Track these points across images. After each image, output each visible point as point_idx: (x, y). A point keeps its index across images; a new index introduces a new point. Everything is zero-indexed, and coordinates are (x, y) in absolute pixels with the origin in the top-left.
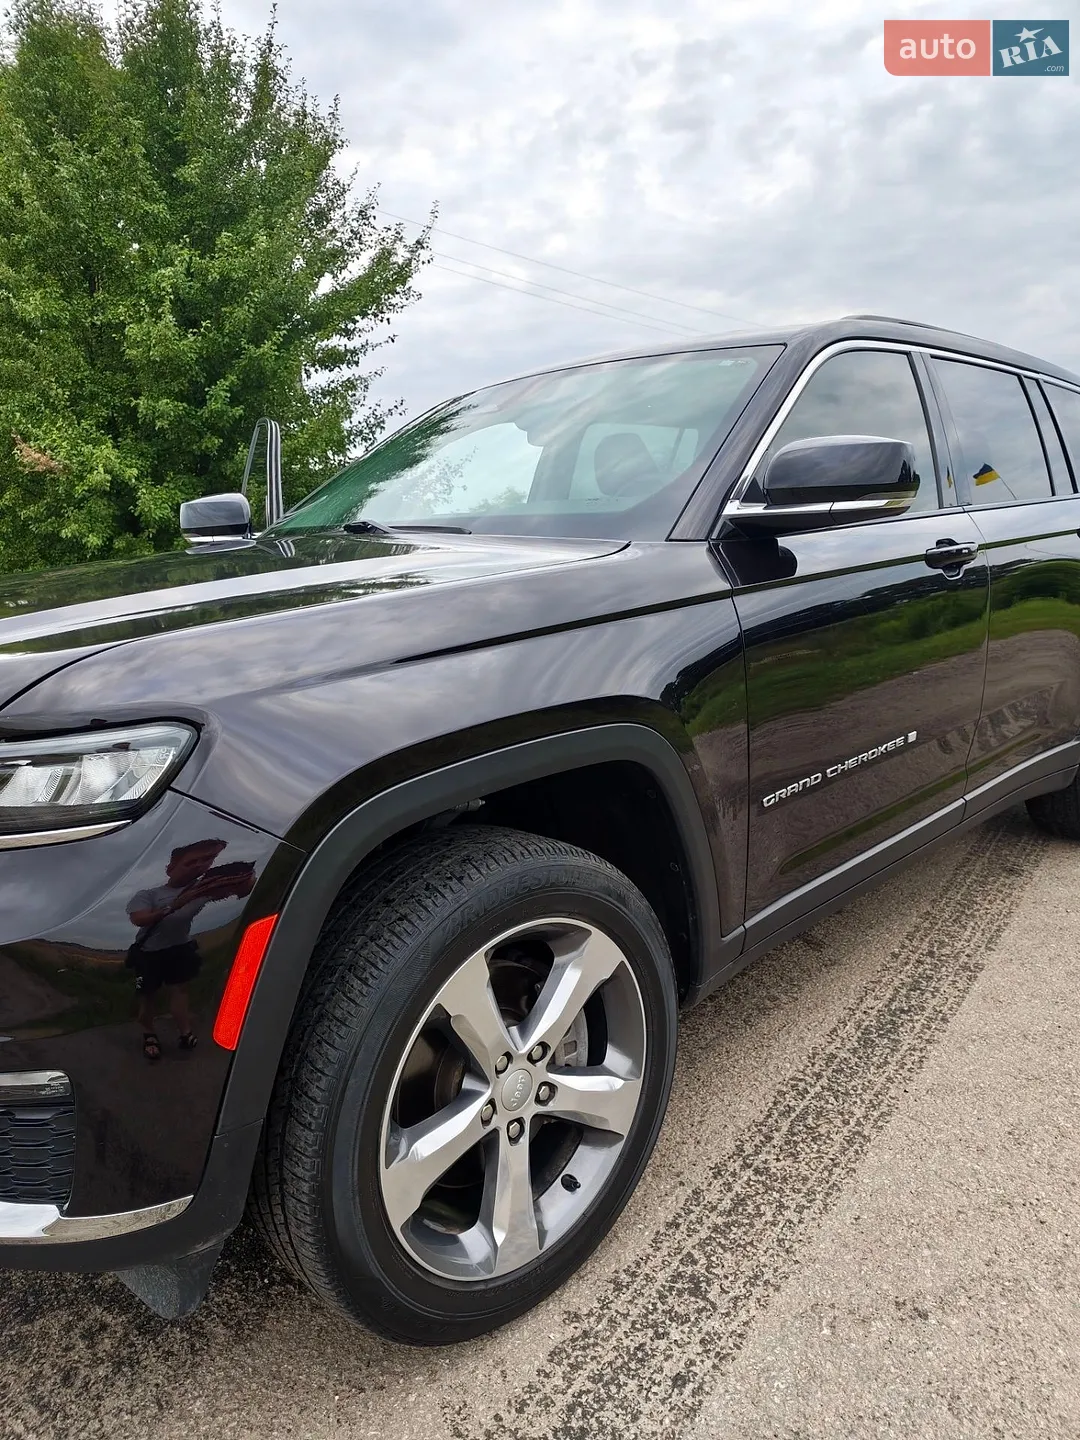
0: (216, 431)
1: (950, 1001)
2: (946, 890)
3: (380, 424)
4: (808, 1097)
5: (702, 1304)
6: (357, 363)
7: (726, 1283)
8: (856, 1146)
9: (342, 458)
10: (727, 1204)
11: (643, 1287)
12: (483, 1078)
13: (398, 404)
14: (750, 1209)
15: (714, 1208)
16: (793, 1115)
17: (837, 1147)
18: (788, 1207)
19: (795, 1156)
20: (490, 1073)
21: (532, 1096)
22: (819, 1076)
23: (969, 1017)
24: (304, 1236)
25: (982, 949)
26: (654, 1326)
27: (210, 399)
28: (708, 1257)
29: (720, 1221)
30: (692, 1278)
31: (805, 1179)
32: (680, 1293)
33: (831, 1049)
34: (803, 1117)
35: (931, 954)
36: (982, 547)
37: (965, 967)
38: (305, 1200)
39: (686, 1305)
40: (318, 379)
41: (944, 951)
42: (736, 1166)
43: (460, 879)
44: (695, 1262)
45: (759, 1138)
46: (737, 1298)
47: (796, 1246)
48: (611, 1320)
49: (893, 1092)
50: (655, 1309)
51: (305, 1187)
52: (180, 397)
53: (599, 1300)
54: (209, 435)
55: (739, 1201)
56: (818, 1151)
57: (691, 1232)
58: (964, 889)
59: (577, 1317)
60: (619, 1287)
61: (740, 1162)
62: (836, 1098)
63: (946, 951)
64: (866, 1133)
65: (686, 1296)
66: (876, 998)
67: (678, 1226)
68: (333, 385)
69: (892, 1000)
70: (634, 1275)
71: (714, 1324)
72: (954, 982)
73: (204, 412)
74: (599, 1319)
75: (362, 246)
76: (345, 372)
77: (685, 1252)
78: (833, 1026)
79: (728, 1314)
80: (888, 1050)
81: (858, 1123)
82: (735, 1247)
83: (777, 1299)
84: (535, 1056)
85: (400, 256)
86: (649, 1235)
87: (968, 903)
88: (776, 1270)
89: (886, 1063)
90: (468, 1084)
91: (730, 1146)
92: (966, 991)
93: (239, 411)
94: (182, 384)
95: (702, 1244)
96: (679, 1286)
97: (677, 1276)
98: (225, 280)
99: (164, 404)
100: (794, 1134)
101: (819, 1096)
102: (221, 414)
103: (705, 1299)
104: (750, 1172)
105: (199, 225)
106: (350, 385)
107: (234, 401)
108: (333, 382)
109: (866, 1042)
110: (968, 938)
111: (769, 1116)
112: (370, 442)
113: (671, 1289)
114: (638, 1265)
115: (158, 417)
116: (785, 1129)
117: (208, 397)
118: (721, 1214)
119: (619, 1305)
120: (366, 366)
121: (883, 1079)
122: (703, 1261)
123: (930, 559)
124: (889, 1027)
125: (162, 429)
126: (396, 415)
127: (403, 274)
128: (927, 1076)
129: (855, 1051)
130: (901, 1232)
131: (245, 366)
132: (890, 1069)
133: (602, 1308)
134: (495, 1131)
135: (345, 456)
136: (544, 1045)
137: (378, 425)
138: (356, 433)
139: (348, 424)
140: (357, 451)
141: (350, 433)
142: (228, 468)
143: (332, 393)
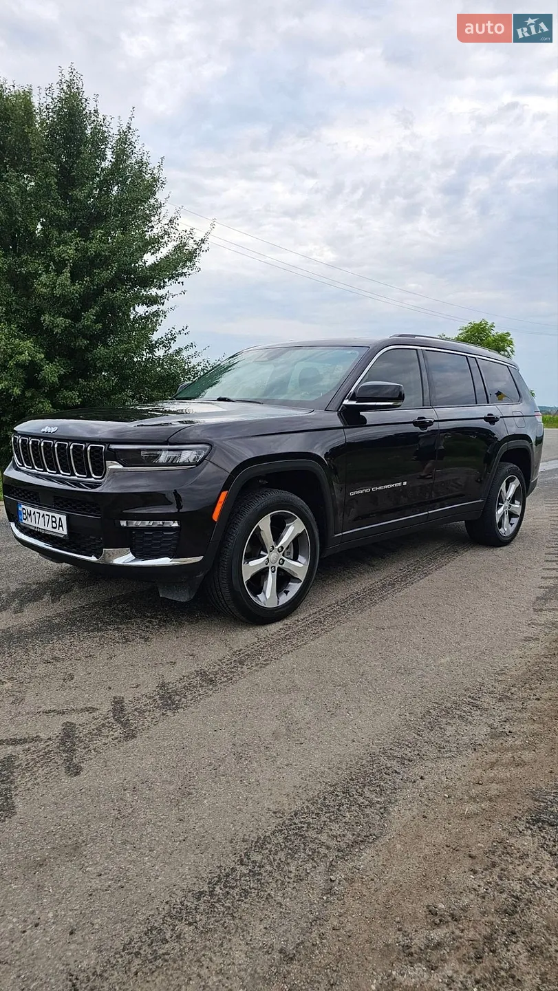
0: (85, 337)
1: (416, 580)
3: (174, 339)
4: (361, 595)
5: (322, 624)
6: (163, 304)
7: (330, 622)
8: (374, 604)
9: (151, 355)
12: (266, 552)
13: (185, 328)
14: (339, 612)
16: (355, 598)
17: (367, 604)
18: (350, 612)
19: (354, 605)
20: (269, 551)
21: (278, 561)
22: (366, 592)
23: (421, 583)
24: (224, 577)
25: (434, 570)
27: (84, 319)
28: (325, 618)
31: (356, 609)
33: (371, 587)
36: (436, 421)
37: (425, 573)
40: (141, 310)
41: (419, 569)
46: (332, 624)
47: (351, 618)
49: (389, 596)
52: (66, 316)
53: (293, 622)
54: (81, 338)
56: (361, 604)
59: (287, 624)
62: (370, 596)
64: (378, 602)
65: (318, 623)
66: (391, 578)
67: (316, 613)
68: (147, 314)
69: (396, 579)
70: (303, 620)
71: (325, 627)
72: (420, 576)
73: (80, 325)
75: (169, 239)
76: (155, 308)
78: (373, 583)
79: (329, 626)
80: (390, 588)
81: (376, 600)
82: (333, 617)
83: (344, 625)
84: (280, 550)
85: (191, 245)
87: (434, 559)
88: (344, 621)
89: (389, 591)
90: (262, 553)
91: (334, 602)
92: (423, 578)
93: (100, 326)
94: (69, 310)
96: (316, 622)
98: (98, 255)
99: (60, 320)
100: (354, 601)
101: (364, 595)
102: (88, 327)
105: (81, 222)
106: (156, 314)
107: (96, 322)
108: (147, 312)
110: (430, 567)
111: (348, 598)
112: (167, 348)
113: (314, 622)
114: (304, 618)
115: (55, 327)
116: (352, 600)
119: (299, 624)
120: (167, 304)
121: (386, 593)
123: (415, 424)
124: (392, 584)
125: (57, 333)
126: (183, 335)
127: (192, 256)
128: (402, 594)
129: (379, 588)
130: (382, 618)
131: (104, 302)
133: (293, 624)
134: (268, 568)
135: (153, 354)
136: (282, 547)
137: (171, 339)
138: (160, 342)
139: (155, 337)
140: (160, 353)
141: (156, 342)
142: (89, 356)
143: (146, 318)
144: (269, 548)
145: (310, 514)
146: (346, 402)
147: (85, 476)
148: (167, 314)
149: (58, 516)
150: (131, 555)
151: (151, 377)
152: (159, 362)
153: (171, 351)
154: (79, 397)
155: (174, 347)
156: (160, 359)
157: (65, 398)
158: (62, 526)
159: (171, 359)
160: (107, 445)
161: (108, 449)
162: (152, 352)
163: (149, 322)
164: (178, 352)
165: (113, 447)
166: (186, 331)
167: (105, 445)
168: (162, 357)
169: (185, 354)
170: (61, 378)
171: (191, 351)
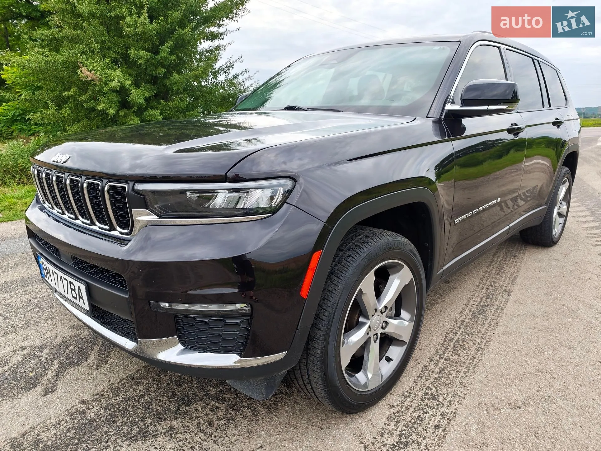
0: (164, 66)
1: (503, 302)
2: (492, 263)
3: (232, 66)
4: (458, 335)
5: (438, 403)
6: (223, 39)
7: (445, 396)
8: (480, 352)
9: (215, 80)
10: (437, 370)
11: (415, 397)
12: (368, 318)
13: (240, 58)
14: (447, 372)
15: (433, 372)
16: (454, 341)
17: (473, 352)
18: (460, 372)
19: (459, 355)
20: (370, 316)
21: (381, 326)
22: (460, 328)
23: (511, 308)
24: (315, 369)
25: (511, 284)
26: (422, 409)
27: (161, 52)
28: (436, 388)
29: (436, 376)
30: (432, 394)
31: (464, 363)
32: (429, 399)
33: (462, 318)
34: (457, 341)
35: (491, 286)
36: (526, 127)
37: (505, 291)
38: (318, 356)
39: (432, 403)
40: (204, 45)
41: (496, 285)
42: (438, 357)
43: (368, 243)
44: (431, 389)
45: (443, 349)
46: (450, 401)
47: (467, 384)
48: (406, 407)
49: (489, 334)
50: (421, 404)
51: (319, 351)
52: (147, 50)
53: (400, 401)
54: (160, 67)
55: (442, 370)
56: (467, 353)
57: (427, 380)
58: (498, 263)
59: (393, 406)
60: (406, 397)
61: (438, 356)
62: (468, 335)
63: (497, 285)
64: (483, 347)
65: (431, 400)
66: (474, 301)
67: (421, 377)
68: (211, 48)
69: (480, 302)
70: (410, 393)
71: (444, 409)
72: (503, 296)
73: (158, 57)
74: (402, 407)
76: (216, 43)
77: (427, 386)
78: (460, 311)
79: (448, 406)
80: (483, 319)
81: (479, 344)
82: (444, 384)
83: (465, 402)
84: (383, 311)
86: (412, 380)
87: (500, 268)
88: (462, 392)
89: (484, 324)
90: (361, 319)
91: (433, 351)
92: (508, 299)
93: (174, 57)
94: (149, 44)
95: (432, 383)
96: (428, 397)
97: (426, 394)
99: (142, 53)
100: (456, 348)
101: (461, 335)
102: (166, 58)
103: (438, 401)
104: (443, 360)
106: (218, 48)
107: (171, 53)
108: (211, 46)
109: (474, 316)
110: (504, 281)
111: (445, 341)
112: (227, 74)
113: (425, 398)
114: (411, 390)
115: (139, 59)
116: (452, 346)
117: (160, 51)
118: (436, 374)
119: (407, 402)
120: (227, 39)
121: (484, 329)
122: (434, 389)
123: (510, 131)
125: (141, 64)
126: (239, 63)
128: (500, 329)
129: (471, 319)
130: (504, 381)
131: (177, 38)
132: (486, 326)
133: (401, 404)
134: (370, 338)
135: (216, 79)
136: (386, 307)
137: (231, 66)
138: (221, 70)
139: (217, 65)
140: (222, 78)
141: (219, 69)
142: (167, 82)
143: (210, 51)
144: (370, 312)
145: (418, 259)
146: (449, 107)
147: (107, 227)
148: (227, 48)
149: (77, 284)
150: (180, 347)
151: (216, 97)
152: (221, 86)
153: (230, 76)
154: (161, 114)
155: (233, 72)
156: (222, 82)
157: (150, 115)
158: (82, 298)
159: (230, 82)
160: (131, 184)
161: (133, 189)
162: (215, 77)
163: (213, 54)
164: (236, 77)
165: (140, 187)
166: (241, 60)
167: (128, 183)
168: (223, 82)
169: (240, 78)
170: (147, 100)
171: (246, 75)
